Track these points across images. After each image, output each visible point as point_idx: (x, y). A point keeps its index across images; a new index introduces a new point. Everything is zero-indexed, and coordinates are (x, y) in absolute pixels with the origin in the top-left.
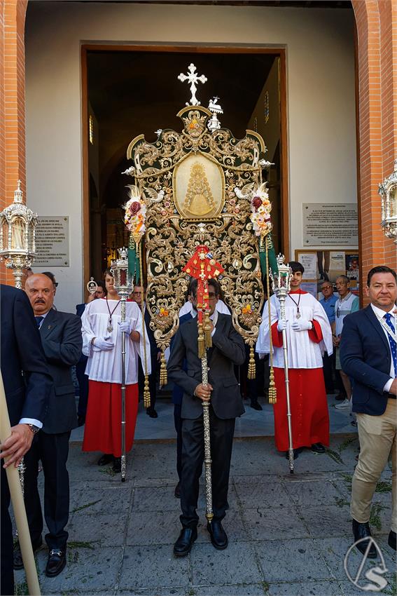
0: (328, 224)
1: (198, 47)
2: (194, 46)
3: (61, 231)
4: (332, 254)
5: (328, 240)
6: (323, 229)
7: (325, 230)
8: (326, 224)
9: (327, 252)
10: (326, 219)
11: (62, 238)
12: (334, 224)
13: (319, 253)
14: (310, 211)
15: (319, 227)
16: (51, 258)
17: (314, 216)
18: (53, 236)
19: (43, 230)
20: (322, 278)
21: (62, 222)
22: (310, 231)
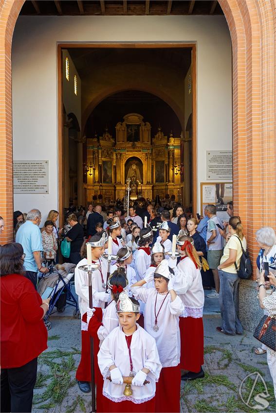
0: (224, 164)
1: (136, 44)
2: (133, 44)
3: (43, 170)
4: (226, 186)
5: (224, 176)
6: (219, 168)
7: (222, 168)
8: (223, 164)
9: (223, 184)
10: (222, 161)
11: (44, 175)
12: (227, 164)
13: (217, 185)
14: (211, 156)
15: (218, 166)
16: (37, 188)
17: (214, 159)
18: (38, 173)
19: (32, 169)
20: (219, 202)
21: (44, 164)
22: (211, 169)
